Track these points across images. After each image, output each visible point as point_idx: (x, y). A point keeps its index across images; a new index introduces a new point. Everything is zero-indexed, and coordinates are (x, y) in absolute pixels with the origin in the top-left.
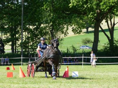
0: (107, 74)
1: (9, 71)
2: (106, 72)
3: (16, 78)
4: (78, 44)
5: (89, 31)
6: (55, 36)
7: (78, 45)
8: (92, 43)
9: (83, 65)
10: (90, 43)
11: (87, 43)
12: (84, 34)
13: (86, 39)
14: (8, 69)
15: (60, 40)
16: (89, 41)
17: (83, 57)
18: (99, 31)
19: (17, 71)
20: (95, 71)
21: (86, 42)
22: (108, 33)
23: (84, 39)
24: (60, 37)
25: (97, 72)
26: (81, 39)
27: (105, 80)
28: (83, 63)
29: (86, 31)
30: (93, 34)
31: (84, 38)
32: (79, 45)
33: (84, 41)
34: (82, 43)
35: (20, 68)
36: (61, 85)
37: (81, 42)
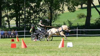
0: (97, 44)
1: (13, 43)
2: (97, 43)
3: (18, 48)
4: (74, 18)
5: (83, 7)
6: (53, 12)
8: (86, 17)
9: (78, 37)
11: (81, 18)
12: (79, 10)
13: (80, 14)
14: (13, 41)
16: (83, 16)
17: (77, 30)
18: (91, 7)
19: (20, 42)
20: (87, 42)
21: (81, 16)
25: (89, 43)
26: (77, 14)
27: (95, 49)
28: (77, 35)
29: (80, 7)
30: (86, 9)
31: (79, 13)
33: (79, 15)
35: (22, 40)
36: (56, 54)
37: (76, 17)
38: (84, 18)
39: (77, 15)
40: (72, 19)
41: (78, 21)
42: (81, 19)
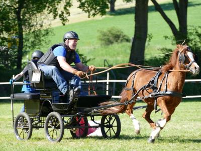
4: (89, 44)
6: (29, 24)
7: (87, 48)
8: (128, 40)
10: (122, 41)
11: (112, 43)
13: (110, 31)
15: (43, 33)
17: (108, 81)
21: (111, 38)
22: (172, 15)
23: (105, 30)
24: (41, 26)
26: (98, 31)
30: (132, 17)
31: (106, 28)
32: (92, 47)
33: (104, 35)
34: (100, 42)
37: (95, 40)
38: (120, 45)
39: (98, 34)
40: (83, 48)
41: (101, 52)
42: (110, 46)
